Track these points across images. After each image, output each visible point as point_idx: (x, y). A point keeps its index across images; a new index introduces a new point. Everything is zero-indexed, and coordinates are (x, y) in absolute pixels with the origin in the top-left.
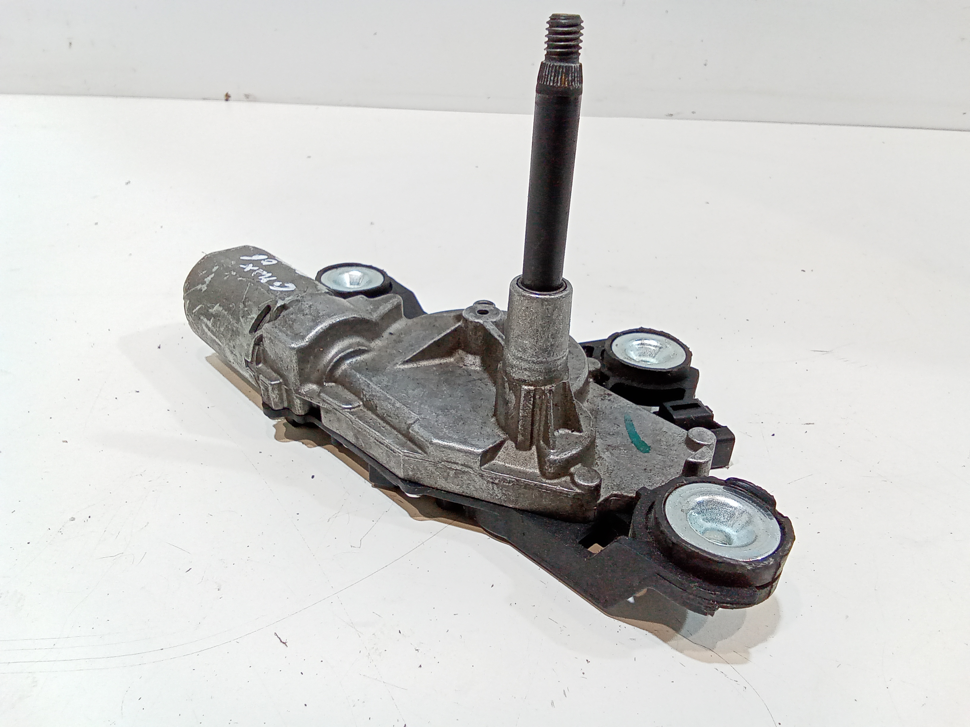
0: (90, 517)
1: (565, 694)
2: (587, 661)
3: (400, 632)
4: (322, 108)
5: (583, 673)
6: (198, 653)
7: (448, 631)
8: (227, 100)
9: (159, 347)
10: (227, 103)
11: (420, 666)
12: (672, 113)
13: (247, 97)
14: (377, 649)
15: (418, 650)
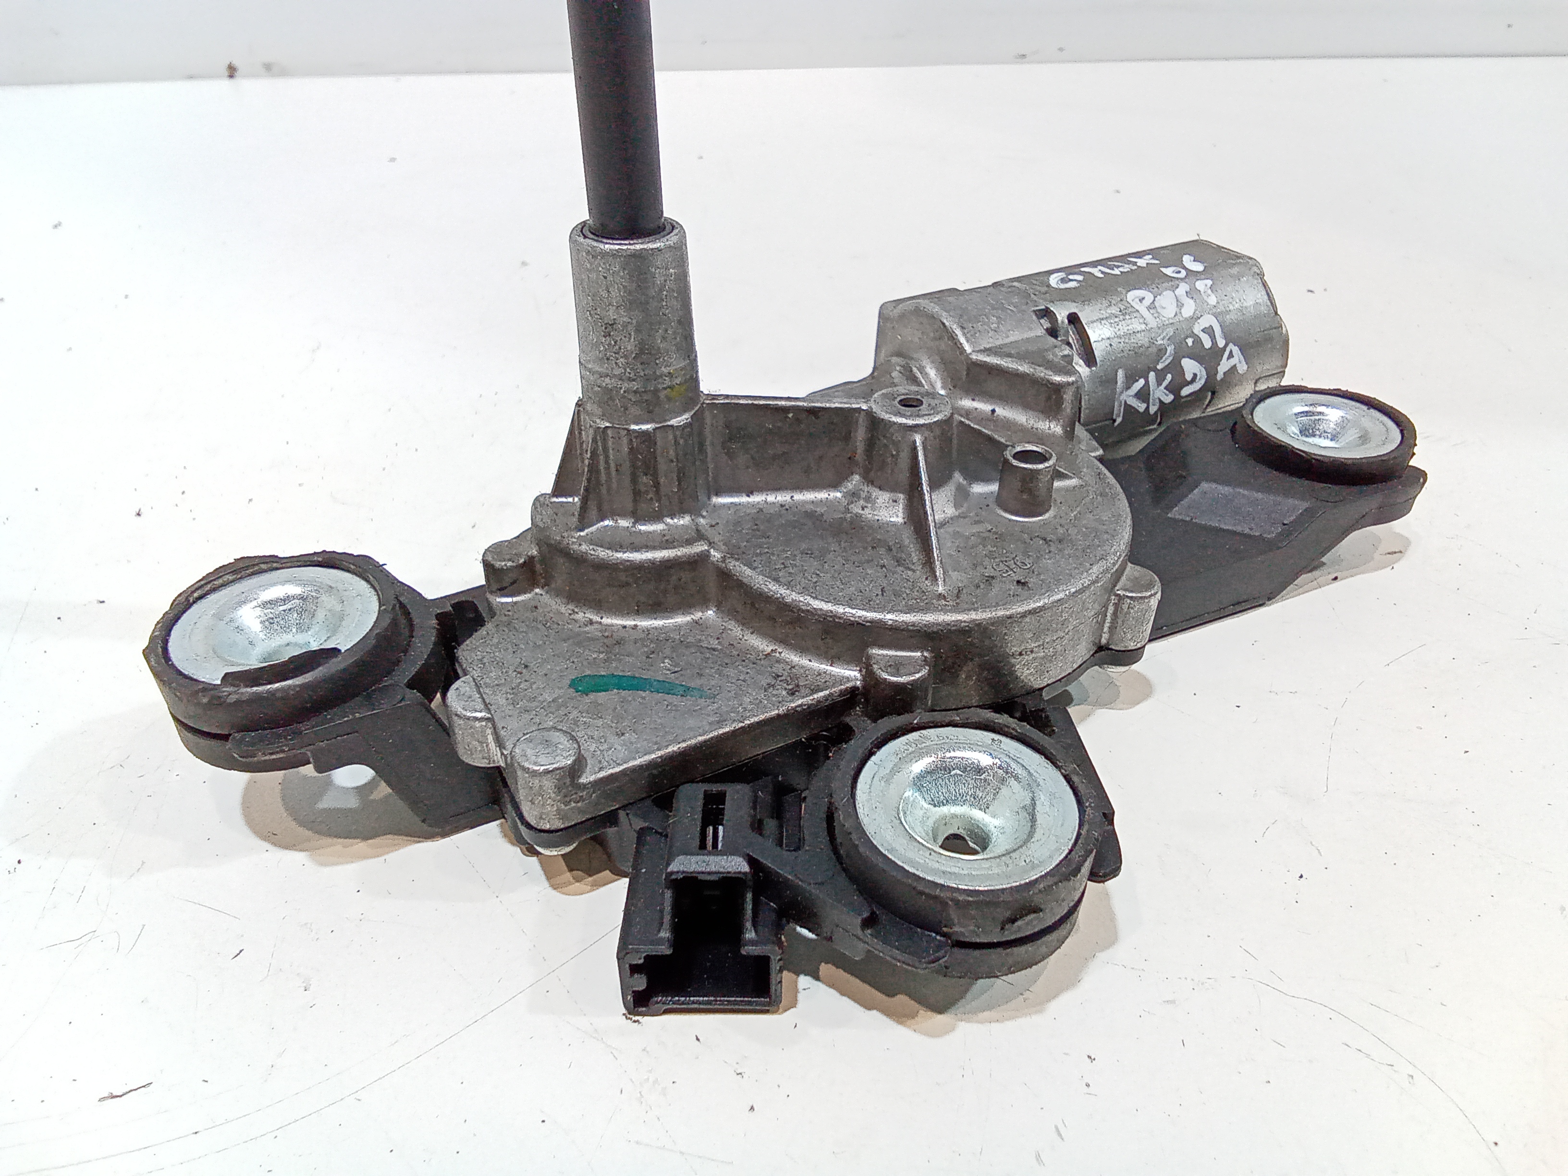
0: (19, 862)
1: (1060, 1135)
2: (1089, 1057)
3: (698, 1039)
4: (408, 81)
5: (1088, 1085)
6: (274, 1134)
7: (796, 1026)
8: (231, 76)
9: (139, 514)
10: (232, 81)
11: (752, 1108)
12: (1023, 53)
13: (269, 69)
14: (656, 1082)
15: (741, 1074)
